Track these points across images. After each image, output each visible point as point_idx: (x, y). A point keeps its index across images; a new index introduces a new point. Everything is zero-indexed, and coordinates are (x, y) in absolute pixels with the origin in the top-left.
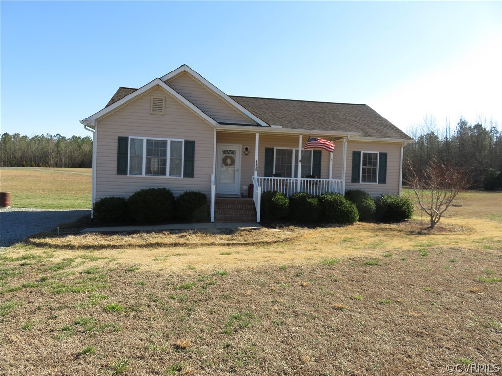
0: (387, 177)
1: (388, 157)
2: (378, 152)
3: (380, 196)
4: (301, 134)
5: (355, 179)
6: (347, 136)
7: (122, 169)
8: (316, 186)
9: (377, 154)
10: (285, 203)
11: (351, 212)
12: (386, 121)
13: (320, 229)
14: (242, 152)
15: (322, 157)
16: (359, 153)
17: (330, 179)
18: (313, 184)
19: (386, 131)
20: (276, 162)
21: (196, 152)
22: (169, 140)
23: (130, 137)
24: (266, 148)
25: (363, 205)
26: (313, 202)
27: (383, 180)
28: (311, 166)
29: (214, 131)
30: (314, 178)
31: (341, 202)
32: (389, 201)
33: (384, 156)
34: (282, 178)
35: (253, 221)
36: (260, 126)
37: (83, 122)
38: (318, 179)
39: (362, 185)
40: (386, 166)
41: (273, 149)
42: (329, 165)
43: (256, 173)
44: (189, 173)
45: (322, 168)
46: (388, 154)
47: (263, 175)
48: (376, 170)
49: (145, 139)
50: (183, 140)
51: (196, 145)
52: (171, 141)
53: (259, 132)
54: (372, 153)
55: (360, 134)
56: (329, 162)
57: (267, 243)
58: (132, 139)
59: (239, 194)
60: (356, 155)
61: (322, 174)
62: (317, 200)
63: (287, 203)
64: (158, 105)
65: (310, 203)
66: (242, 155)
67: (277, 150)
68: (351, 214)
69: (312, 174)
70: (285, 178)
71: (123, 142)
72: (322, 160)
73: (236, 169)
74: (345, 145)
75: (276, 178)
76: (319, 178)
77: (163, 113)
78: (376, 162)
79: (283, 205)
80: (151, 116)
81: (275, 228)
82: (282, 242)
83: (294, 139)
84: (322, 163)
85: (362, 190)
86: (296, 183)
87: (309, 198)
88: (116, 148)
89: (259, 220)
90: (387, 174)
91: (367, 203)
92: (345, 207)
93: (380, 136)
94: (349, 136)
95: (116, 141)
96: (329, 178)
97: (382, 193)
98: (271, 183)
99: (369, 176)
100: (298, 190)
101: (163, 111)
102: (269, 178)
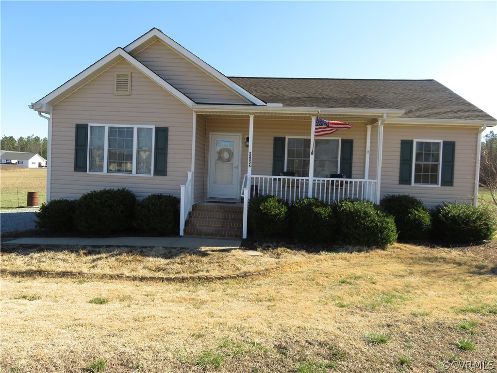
0: (455, 176)
1: (457, 147)
2: (441, 141)
3: (442, 204)
4: (313, 115)
5: (404, 179)
6: (382, 117)
7: (80, 165)
8: (341, 189)
9: (438, 144)
10: (280, 213)
11: (382, 230)
12: (459, 98)
13: (324, 255)
14: (242, 143)
15: (354, 148)
16: (411, 142)
17: (366, 180)
18: (337, 186)
19: (456, 110)
20: (288, 156)
21: (169, 142)
22: (136, 128)
23: (90, 125)
24: (275, 138)
25: (409, 217)
26: (323, 212)
27: (448, 181)
28: (337, 161)
29: (192, 114)
30: (342, 177)
31: (365, 213)
32: (454, 212)
33: (450, 147)
34: (296, 178)
35: (236, 236)
36: (254, 105)
37: (33, 106)
38: (349, 180)
39: (415, 188)
40: (453, 161)
41: (285, 138)
42: (365, 159)
43: (249, 170)
44: (161, 169)
45: (354, 164)
46: (456, 144)
47: (271, 173)
48: (436, 166)
49: (107, 127)
50: (154, 127)
51: (170, 133)
52: (139, 129)
53: (253, 113)
54: (430, 143)
55: (403, 111)
56: (365, 155)
57: (208, 279)
58: (92, 127)
59: (238, 199)
60: (406, 145)
61: (353, 172)
62: (329, 209)
63: (283, 213)
64: (123, 83)
65: (318, 214)
66: (242, 147)
67: (289, 139)
68: (382, 233)
69: (339, 173)
70: (300, 178)
71: (81, 131)
72: (354, 153)
73: (235, 165)
74: (381, 129)
75: (286, 178)
76: (350, 177)
77: (128, 93)
78: (438, 155)
79: (276, 215)
80: (116, 97)
81: (256, 250)
82: (234, 278)
83: (303, 123)
84: (354, 156)
85: (411, 195)
86: (307, 184)
87: (317, 207)
88: (74, 138)
89: (245, 236)
90: (456, 172)
91: (416, 214)
92: (372, 221)
93: (444, 117)
94: (385, 115)
95: (74, 130)
96: (364, 178)
97: (444, 200)
98: (279, 184)
99: (427, 175)
100: (310, 195)
101: (129, 89)
102: (277, 177)
